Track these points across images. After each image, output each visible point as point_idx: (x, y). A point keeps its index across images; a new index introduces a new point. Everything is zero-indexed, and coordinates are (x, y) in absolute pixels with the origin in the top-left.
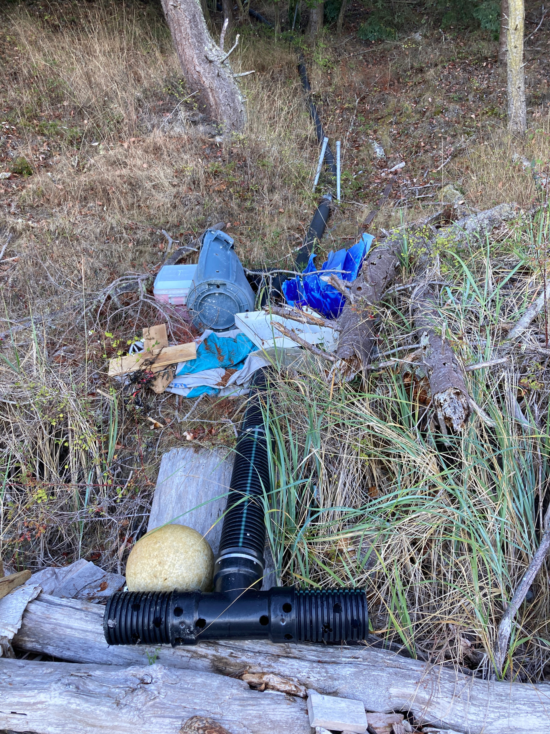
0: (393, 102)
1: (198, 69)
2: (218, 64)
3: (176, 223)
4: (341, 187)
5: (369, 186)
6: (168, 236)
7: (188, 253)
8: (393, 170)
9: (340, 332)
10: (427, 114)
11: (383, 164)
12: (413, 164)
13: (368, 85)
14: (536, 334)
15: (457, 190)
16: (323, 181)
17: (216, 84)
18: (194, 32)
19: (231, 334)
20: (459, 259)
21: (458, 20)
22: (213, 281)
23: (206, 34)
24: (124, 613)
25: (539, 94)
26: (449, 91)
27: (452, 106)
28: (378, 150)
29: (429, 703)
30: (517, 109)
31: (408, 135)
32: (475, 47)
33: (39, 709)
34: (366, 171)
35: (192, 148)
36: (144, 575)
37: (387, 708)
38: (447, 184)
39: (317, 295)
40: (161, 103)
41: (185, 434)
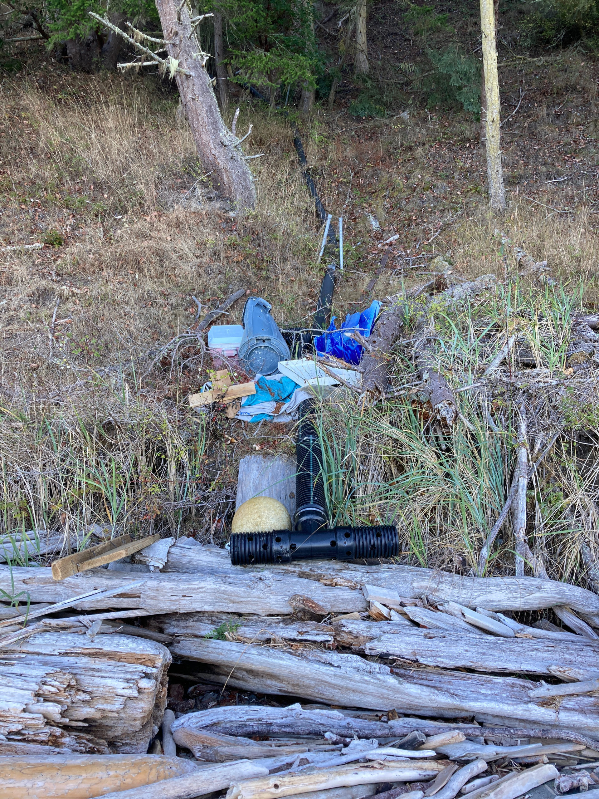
0: (385, 177)
1: (213, 152)
2: (231, 147)
3: (201, 290)
4: (344, 258)
5: (367, 257)
6: (198, 301)
7: (217, 316)
8: (388, 241)
9: (363, 373)
10: (418, 189)
11: (379, 237)
12: (406, 237)
13: (361, 160)
14: (504, 372)
15: (446, 261)
16: (328, 253)
17: (229, 165)
18: (210, 120)
19: (276, 377)
20: (449, 320)
21: (442, 102)
22: (260, 336)
23: (221, 122)
24: (243, 542)
25: (516, 174)
26: (436, 169)
27: (439, 183)
28: (373, 223)
29: (437, 590)
30: (496, 189)
31: (401, 209)
32: (458, 128)
33: (201, 592)
34: (363, 242)
35: (210, 223)
36: (249, 525)
37: (412, 595)
38: (438, 255)
39: (341, 348)
40: (180, 181)
41: (254, 446)
